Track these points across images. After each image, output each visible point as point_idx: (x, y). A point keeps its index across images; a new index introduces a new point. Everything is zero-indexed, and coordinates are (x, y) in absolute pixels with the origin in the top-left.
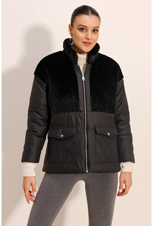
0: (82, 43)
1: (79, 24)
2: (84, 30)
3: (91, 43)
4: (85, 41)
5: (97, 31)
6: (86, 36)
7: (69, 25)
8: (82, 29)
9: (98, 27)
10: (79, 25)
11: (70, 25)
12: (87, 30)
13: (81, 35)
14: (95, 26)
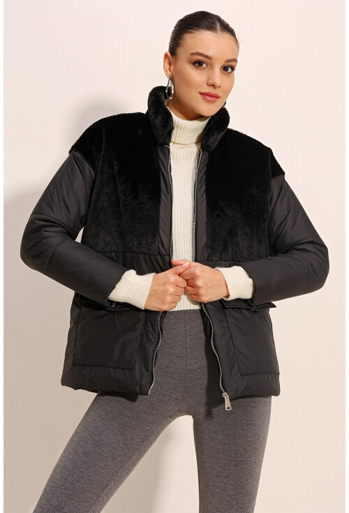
0: (199, 95)
1: (194, 51)
2: (204, 65)
3: (218, 97)
4: (207, 90)
5: (233, 69)
6: (209, 79)
7: (166, 55)
8: (199, 63)
9: (235, 60)
10: (192, 54)
11: (169, 54)
12: (211, 66)
13: (197, 77)
14: (229, 58)
